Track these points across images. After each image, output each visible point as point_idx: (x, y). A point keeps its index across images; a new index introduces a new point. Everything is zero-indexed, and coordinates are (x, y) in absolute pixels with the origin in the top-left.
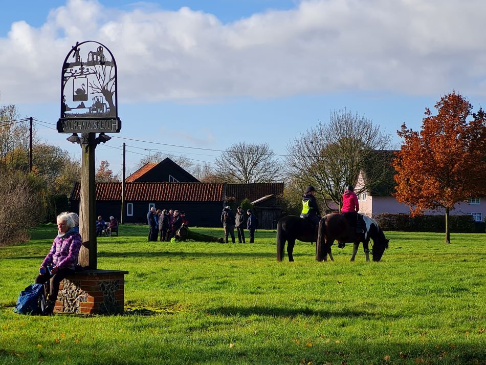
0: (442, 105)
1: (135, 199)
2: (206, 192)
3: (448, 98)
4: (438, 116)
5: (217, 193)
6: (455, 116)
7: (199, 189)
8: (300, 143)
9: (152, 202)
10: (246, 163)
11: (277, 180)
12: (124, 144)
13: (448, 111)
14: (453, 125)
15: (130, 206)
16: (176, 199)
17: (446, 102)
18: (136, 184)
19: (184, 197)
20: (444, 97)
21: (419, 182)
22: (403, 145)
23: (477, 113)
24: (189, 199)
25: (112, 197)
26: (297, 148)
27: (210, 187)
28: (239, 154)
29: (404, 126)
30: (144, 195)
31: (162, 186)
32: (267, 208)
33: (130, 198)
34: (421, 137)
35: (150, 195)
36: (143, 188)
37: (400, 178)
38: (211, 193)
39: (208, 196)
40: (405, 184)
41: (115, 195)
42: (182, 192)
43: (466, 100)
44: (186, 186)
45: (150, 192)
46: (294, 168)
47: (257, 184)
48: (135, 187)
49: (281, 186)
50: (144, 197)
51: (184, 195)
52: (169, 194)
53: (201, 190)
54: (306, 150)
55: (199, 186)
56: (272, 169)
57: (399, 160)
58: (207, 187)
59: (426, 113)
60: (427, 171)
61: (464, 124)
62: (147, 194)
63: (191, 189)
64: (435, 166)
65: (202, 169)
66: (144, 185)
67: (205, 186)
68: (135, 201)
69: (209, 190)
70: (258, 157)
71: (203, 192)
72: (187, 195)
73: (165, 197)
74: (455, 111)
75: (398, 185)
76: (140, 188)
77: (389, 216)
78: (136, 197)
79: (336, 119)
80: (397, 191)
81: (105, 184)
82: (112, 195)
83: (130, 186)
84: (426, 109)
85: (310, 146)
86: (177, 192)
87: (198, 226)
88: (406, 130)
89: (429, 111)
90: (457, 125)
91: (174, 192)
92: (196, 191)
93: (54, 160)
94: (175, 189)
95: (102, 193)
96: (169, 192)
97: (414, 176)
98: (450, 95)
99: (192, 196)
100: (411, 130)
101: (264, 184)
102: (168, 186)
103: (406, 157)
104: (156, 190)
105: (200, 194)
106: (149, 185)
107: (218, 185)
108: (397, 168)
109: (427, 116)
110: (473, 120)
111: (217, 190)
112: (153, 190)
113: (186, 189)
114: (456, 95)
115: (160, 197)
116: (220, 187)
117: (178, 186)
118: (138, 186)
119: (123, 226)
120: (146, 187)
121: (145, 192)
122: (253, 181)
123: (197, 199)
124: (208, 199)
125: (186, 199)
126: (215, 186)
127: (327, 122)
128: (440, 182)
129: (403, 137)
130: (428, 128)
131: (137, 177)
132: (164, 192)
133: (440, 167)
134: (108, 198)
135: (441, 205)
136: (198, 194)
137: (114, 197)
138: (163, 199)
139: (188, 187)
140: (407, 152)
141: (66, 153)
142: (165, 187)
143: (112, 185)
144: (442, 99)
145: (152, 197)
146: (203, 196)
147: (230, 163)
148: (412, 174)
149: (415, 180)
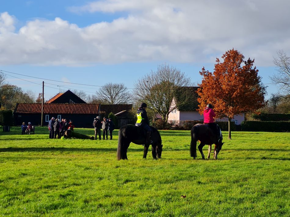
0: (226, 56)
1: (50, 112)
2: (89, 109)
3: (230, 52)
4: (224, 63)
5: (95, 109)
6: (234, 63)
7: (85, 107)
8: (141, 82)
9: (59, 114)
10: (112, 93)
11: (129, 102)
12: (43, 82)
13: (230, 60)
14: (233, 68)
15: (47, 116)
16: (73, 112)
17: (229, 55)
18: (51, 104)
19: (77, 112)
20: (228, 51)
21: (213, 103)
22: (203, 80)
23: (247, 61)
24: (80, 112)
25: (37, 111)
26: (139, 85)
27: (91, 106)
28: (108, 89)
29: (203, 69)
30: (55, 110)
31: (65, 105)
32: (123, 117)
33: (47, 112)
34: (214, 76)
35: (58, 110)
36: (55, 107)
37: (201, 100)
38: (92, 110)
39: (90, 111)
40: (205, 103)
41: (39, 110)
42: (76, 109)
43: (241, 53)
44: (78, 105)
45: (59, 108)
46: (138, 96)
47: (118, 105)
48: (50, 106)
49: (131, 105)
50: (55, 111)
51: (77, 111)
52: (69, 110)
53: (87, 108)
54: (144, 86)
55: (86, 105)
56: (126, 97)
57: (201, 89)
58: (90, 106)
59: (216, 61)
60: (218, 96)
61: (239, 68)
62: (57, 109)
63: (81, 107)
64: (223, 93)
65: (91, 97)
66: (55, 105)
67: (88, 105)
68: (50, 114)
69: (91, 108)
70: (118, 90)
71: (88, 109)
72: (79, 111)
73: (67, 111)
74: (234, 60)
75: (200, 104)
76: (53, 107)
77: (190, 122)
78: (51, 111)
79: (161, 69)
80: (200, 108)
81: (33, 104)
82: (37, 110)
83: (48, 105)
84: (217, 59)
85: (146, 83)
86: (73, 109)
87: (84, 128)
88: (205, 71)
89: (219, 60)
90: (236, 68)
91: (72, 109)
92: (84, 108)
93: (14, 92)
94: (72, 107)
95: (32, 109)
96: (69, 109)
97: (210, 99)
98: (231, 50)
99: (82, 111)
100: (208, 71)
101: (121, 105)
102: (68, 105)
103: (205, 88)
104: (62, 108)
105: (86, 110)
106: (58, 105)
107: (96, 104)
108: (200, 94)
109: (217, 63)
110: (245, 65)
111: (95, 108)
112: (60, 108)
113: (78, 107)
114: (235, 50)
115: (64, 111)
116: (97, 106)
117: (74, 105)
118: (52, 105)
119: (42, 127)
120: (56, 106)
121: (56, 108)
122: (116, 103)
123: (84, 113)
124: (90, 113)
125: (78, 112)
126: (94, 105)
127: (155, 71)
128: (225, 103)
129: (203, 75)
130: (218, 70)
131: (53, 100)
132: (66, 109)
133: (226, 93)
134: (35, 112)
135: (226, 116)
136: (85, 110)
137: (38, 111)
138: (65, 112)
139: (80, 106)
140: (206, 84)
141: (20, 89)
142: (67, 106)
143: (38, 105)
144: (227, 53)
145: (60, 111)
146: (87, 111)
147: (104, 93)
148: (209, 98)
149: (210, 101)
